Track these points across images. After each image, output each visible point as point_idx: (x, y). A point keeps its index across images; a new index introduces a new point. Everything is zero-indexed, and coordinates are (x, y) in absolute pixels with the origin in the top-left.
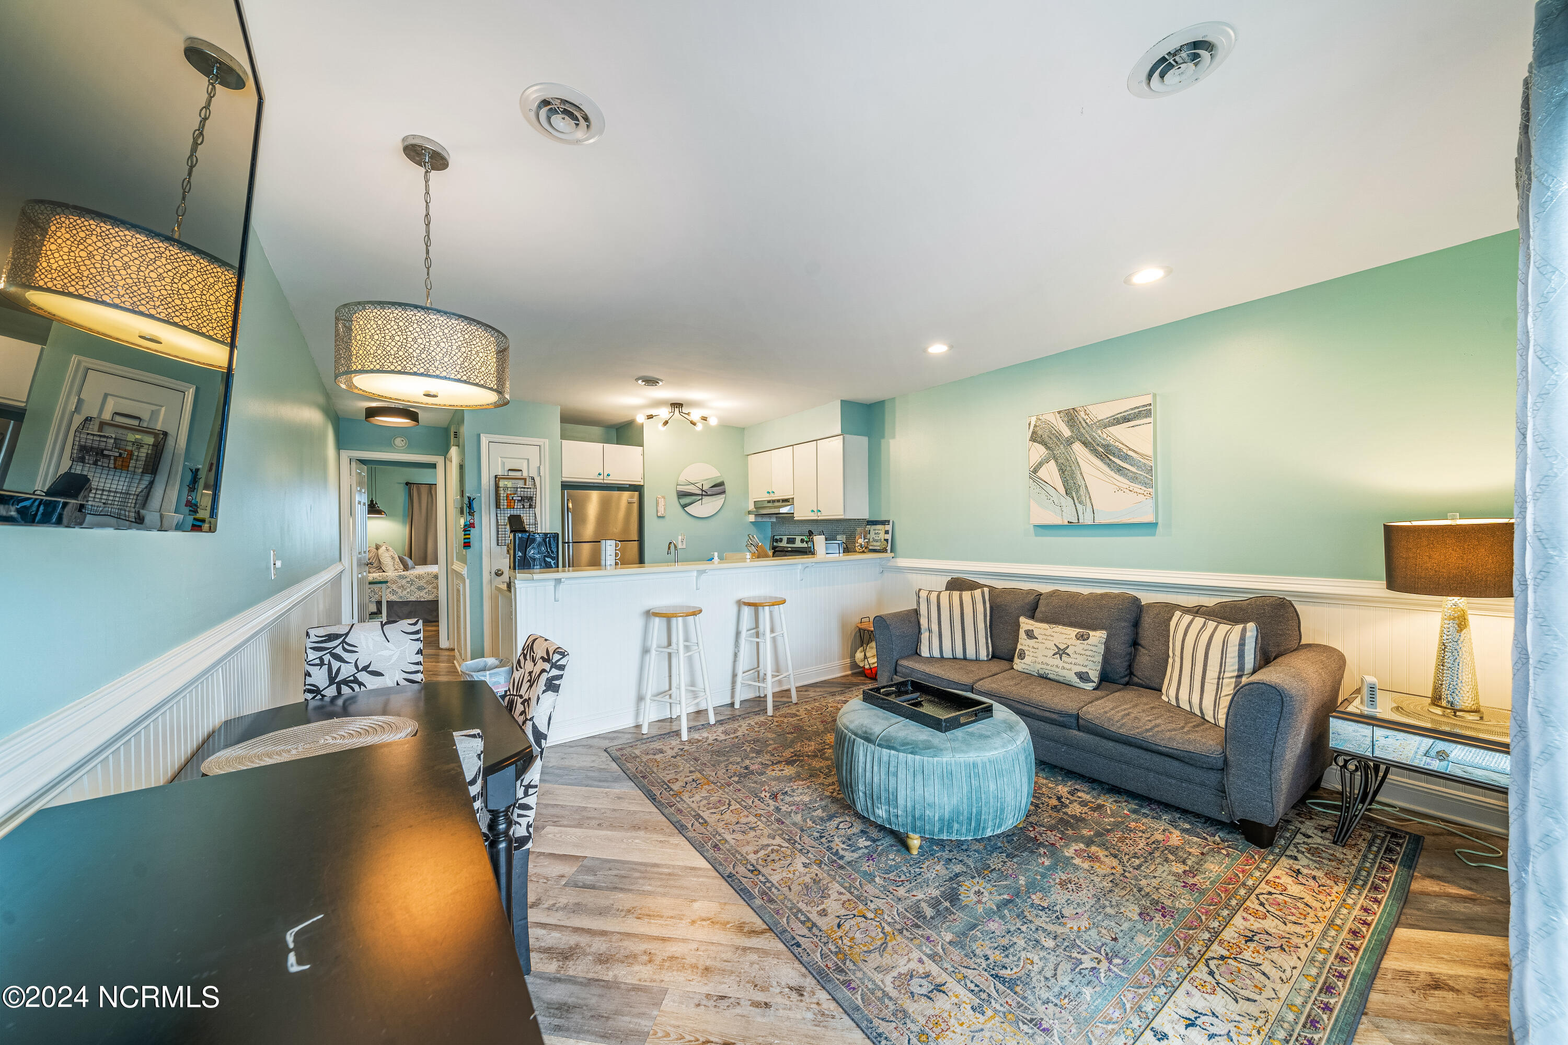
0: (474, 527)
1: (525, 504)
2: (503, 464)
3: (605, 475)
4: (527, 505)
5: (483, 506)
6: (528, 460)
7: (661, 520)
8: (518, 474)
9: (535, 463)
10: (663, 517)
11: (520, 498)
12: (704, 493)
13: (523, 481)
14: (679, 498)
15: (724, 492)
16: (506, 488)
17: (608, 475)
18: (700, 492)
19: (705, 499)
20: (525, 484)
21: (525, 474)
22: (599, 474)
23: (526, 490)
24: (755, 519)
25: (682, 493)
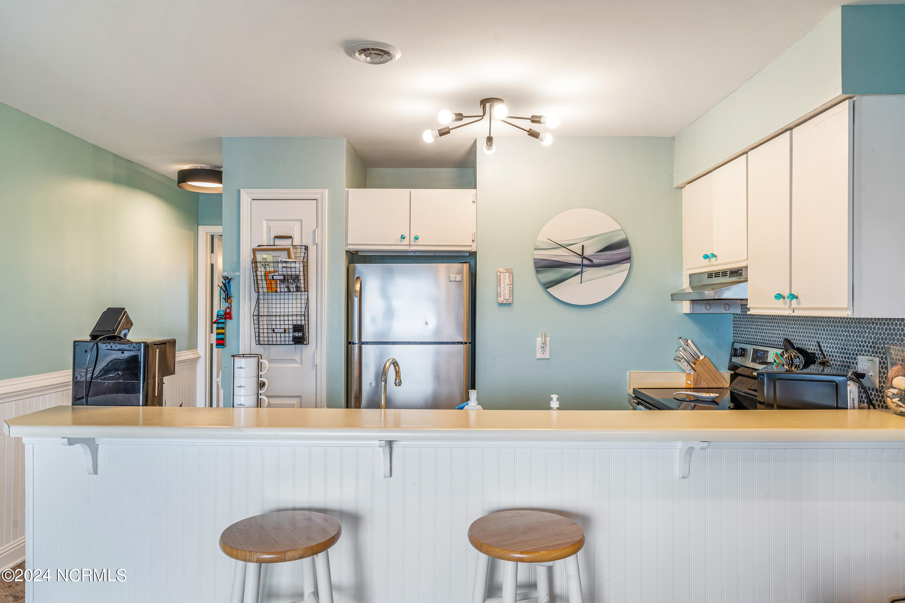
0: (230, 318)
1: (291, 286)
2: (269, 228)
3: (412, 238)
4: (293, 287)
5: (242, 288)
6: (301, 221)
7: (505, 308)
8: (285, 243)
9: (310, 224)
10: (509, 305)
11: (282, 277)
12: (586, 262)
13: (286, 252)
14: (537, 272)
15: (627, 259)
16: (265, 264)
17: (416, 238)
18: (578, 260)
19: (589, 273)
20: (289, 257)
21: (297, 242)
22: (403, 237)
23: (289, 265)
24: (693, 309)
25: (544, 263)
